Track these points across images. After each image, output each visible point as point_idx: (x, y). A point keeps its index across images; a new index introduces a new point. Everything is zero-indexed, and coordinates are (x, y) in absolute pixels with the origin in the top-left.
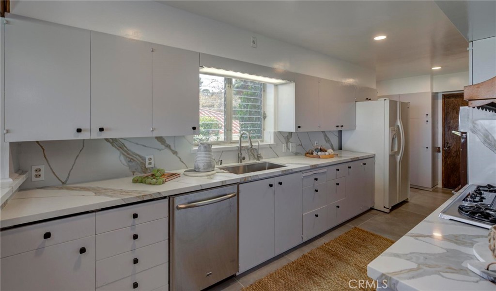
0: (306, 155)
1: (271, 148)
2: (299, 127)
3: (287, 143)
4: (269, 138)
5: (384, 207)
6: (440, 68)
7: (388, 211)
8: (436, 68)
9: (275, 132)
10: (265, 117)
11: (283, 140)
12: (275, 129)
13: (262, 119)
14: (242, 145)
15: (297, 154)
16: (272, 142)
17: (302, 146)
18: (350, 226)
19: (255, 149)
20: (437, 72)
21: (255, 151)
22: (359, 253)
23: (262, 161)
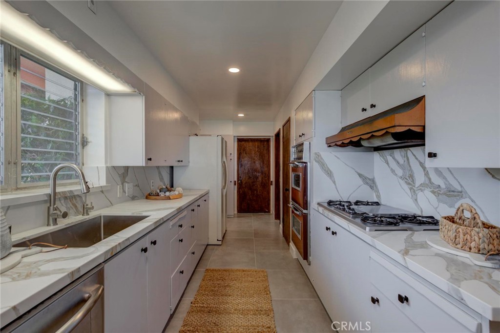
0: (147, 198)
1: (102, 192)
2: (150, 159)
3: (122, 184)
4: (97, 177)
5: (218, 240)
6: (243, 115)
7: (220, 243)
8: (241, 115)
9: (107, 167)
10: (85, 143)
11: (118, 180)
12: (106, 162)
13: (80, 147)
14: (58, 190)
15: (133, 198)
16: (103, 182)
17: (139, 186)
18: (201, 270)
19: (78, 196)
20: (241, 119)
21: (78, 199)
22: (230, 296)
23: (93, 214)
